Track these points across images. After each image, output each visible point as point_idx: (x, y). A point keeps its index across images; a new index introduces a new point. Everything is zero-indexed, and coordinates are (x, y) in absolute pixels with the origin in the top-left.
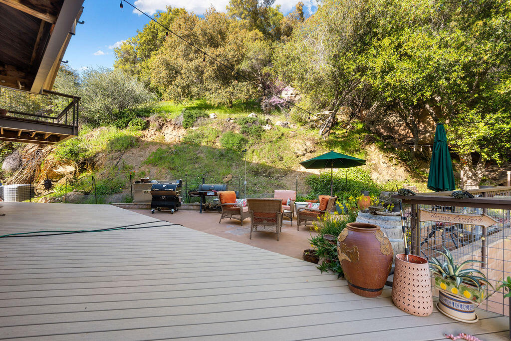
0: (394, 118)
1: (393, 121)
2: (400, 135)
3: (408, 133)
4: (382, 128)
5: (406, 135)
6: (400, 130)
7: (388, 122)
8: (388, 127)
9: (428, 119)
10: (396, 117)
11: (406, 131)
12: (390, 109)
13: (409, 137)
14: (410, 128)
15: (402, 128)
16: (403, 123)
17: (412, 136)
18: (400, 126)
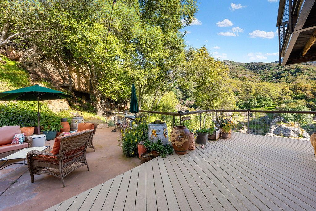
0: (50, 67)
1: (50, 69)
2: (54, 79)
3: (60, 79)
4: (39, 71)
5: (59, 80)
6: (54, 76)
7: (46, 68)
8: (45, 72)
9: (72, 74)
10: (52, 66)
11: (59, 78)
12: (45, 59)
13: (61, 82)
14: (61, 76)
15: (56, 75)
16: (57, 72)
17: (62, 81)
18: (55, 73)
